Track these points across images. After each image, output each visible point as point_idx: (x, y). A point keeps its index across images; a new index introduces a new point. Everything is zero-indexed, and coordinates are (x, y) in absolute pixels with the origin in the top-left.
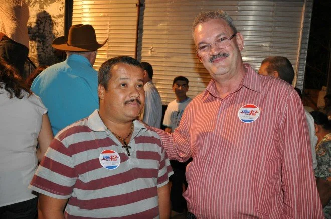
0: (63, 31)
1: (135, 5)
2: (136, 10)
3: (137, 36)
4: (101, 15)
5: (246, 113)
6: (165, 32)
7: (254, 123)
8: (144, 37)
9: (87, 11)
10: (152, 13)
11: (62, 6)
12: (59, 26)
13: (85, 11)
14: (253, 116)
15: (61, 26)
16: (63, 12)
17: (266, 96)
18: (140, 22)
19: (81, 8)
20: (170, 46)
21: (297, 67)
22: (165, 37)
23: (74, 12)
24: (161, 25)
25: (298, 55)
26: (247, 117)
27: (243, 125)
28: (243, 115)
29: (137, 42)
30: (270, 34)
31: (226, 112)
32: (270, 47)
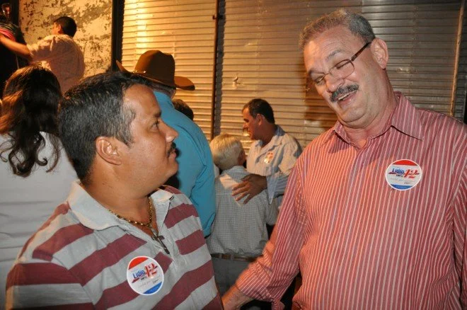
0: (110, 58)
1: (211, 17)
2: (213, 24)
3: (215, 61)
4: (163, 33)
5: (399, 173)
6: (256, 55)
7: (413, 190)
8: (225, 62)
9: (143, 28)
10: (236, 28)
11: (108, 22)
12: (104, 51)
13: (140, 28)
14: (411, 179)
15: (107, 50)
16: (109, 31)
17: (431, 145)
18: (219, 40)
19: (134, 23)
20: (263, 75)
21: (452, 99)
22: (255, 62)
23: (125, 30)
24: (249, 44)
25: (454, 82)
26: (401, 181)
27: (393, 193)
28: (394, 176)
29: (215, 70)
30: (410, 53)
31: (364, 172)
32: (411, 72)
